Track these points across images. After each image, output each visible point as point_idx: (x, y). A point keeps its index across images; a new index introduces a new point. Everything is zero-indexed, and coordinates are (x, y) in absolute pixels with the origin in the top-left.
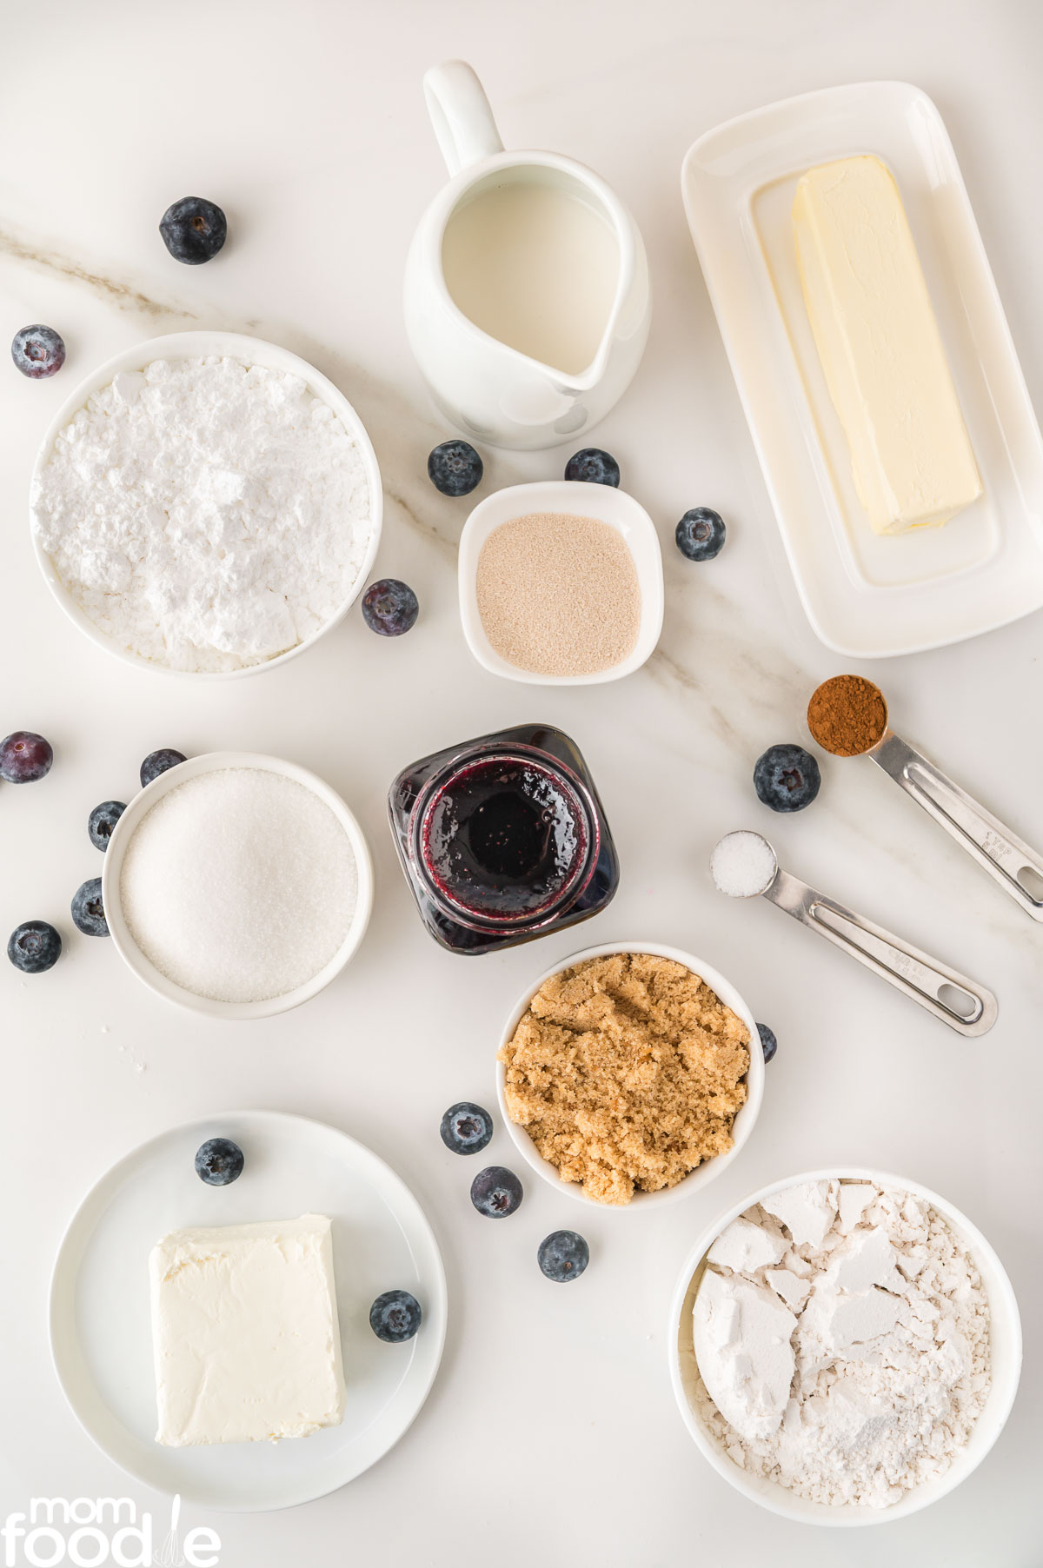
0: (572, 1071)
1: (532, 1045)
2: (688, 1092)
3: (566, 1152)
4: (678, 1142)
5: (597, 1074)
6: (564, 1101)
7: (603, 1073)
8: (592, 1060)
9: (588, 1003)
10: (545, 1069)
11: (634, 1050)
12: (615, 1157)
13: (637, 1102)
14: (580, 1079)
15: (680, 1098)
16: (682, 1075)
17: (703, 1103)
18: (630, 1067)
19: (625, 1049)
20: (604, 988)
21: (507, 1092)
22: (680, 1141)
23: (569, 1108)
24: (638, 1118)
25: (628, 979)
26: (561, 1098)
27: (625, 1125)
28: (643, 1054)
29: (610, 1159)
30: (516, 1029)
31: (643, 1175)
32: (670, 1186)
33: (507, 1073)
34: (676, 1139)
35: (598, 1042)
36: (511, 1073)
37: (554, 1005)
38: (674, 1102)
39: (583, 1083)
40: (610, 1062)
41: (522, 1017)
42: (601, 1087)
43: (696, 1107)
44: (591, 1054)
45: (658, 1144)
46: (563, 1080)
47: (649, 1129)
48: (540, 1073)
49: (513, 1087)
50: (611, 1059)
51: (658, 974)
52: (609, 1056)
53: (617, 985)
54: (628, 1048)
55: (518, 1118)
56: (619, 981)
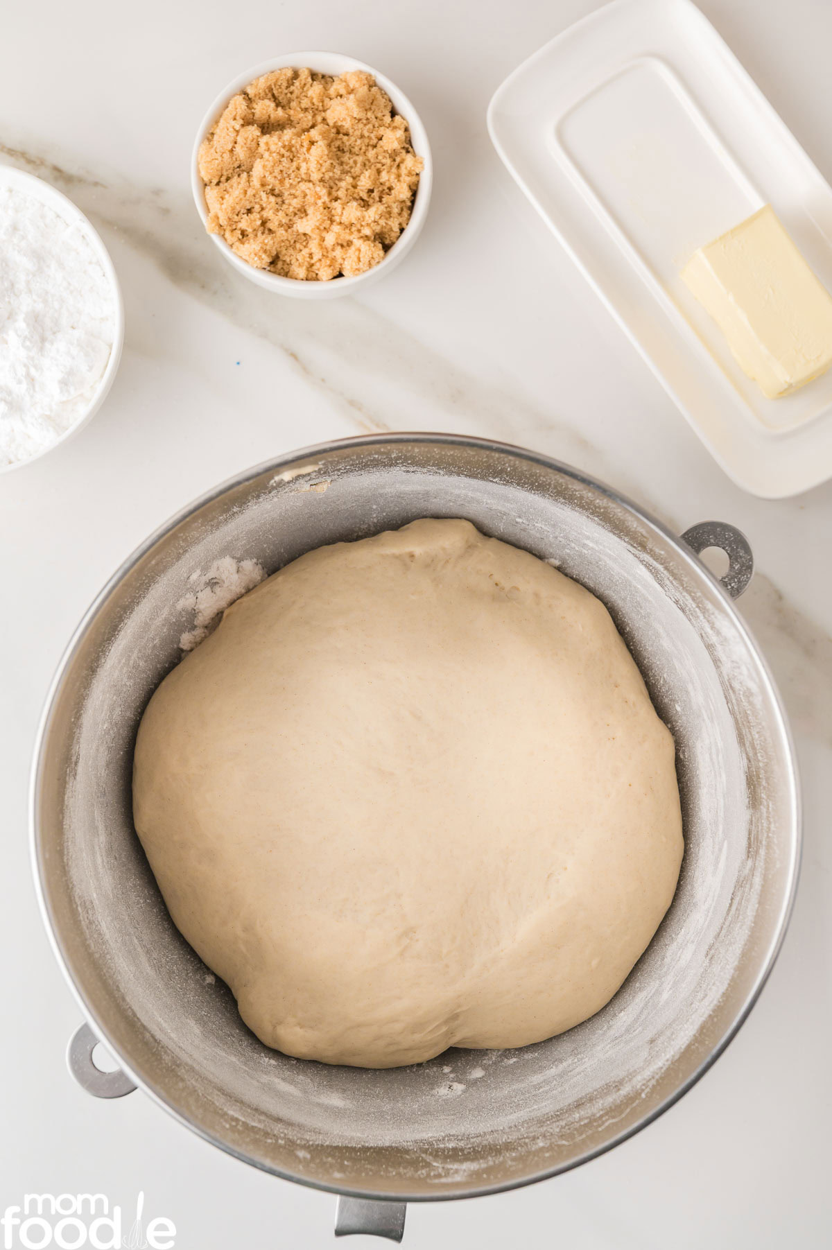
0: (268, 198)
1: (225, 201)
2: (362, 151)
3: (313, 261)
4: (384, 190)
5: (287, 185)
6: (281, 225)
7: (291, 181)
8: (275, 177)
9: (239, 139)
10: (249, 211)
11: (298, 147)
12: (347, 231)
13: (332, 184)
14: (279, 200)
15: (360, 159)
16: (348, 140)
17: (378, 149)
18: (305, 160)
19: (292, 152)
20: (241, 122)
21: (236, 251)
22: (385, 188)
23: (289, 228)
24: (341, 194)
25: (255, 106)
26: (277, 223)
27: (337, 205)
28: (306, 144)
29: (346, 236)
30: (207, 204)
31: (378, 229)
32: (404, 225)
33: (226, 240)
34: (380, 189)
35: (268, 160)
36: (228, 235)
37: (217, 162)
38: (359, 165)
39: (283, 202)
40: (289, 168)
41: (204, 191)
42: (298, 193)
43: (377, 158)
44: (271, 173)
45: (371, 201)
46: (267, 210)
47: (355, 195)
48: (247, 217)
49: (237, 244)
50: (287, 166)
51: (273, 87)
52: (284, 164)
53: (251, 116)
54: (293, 149)
55: (259, 261)
56: (249, 111)
